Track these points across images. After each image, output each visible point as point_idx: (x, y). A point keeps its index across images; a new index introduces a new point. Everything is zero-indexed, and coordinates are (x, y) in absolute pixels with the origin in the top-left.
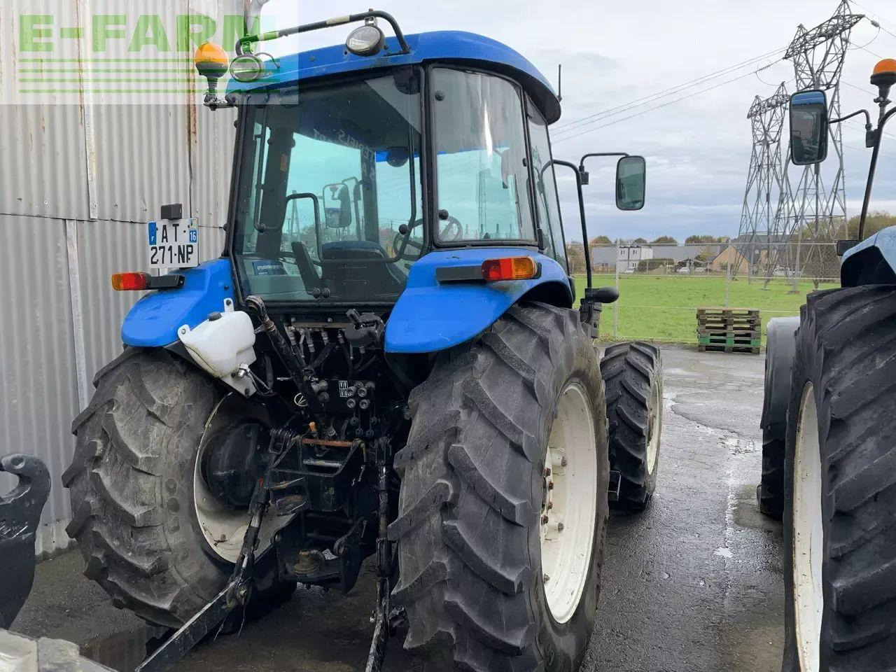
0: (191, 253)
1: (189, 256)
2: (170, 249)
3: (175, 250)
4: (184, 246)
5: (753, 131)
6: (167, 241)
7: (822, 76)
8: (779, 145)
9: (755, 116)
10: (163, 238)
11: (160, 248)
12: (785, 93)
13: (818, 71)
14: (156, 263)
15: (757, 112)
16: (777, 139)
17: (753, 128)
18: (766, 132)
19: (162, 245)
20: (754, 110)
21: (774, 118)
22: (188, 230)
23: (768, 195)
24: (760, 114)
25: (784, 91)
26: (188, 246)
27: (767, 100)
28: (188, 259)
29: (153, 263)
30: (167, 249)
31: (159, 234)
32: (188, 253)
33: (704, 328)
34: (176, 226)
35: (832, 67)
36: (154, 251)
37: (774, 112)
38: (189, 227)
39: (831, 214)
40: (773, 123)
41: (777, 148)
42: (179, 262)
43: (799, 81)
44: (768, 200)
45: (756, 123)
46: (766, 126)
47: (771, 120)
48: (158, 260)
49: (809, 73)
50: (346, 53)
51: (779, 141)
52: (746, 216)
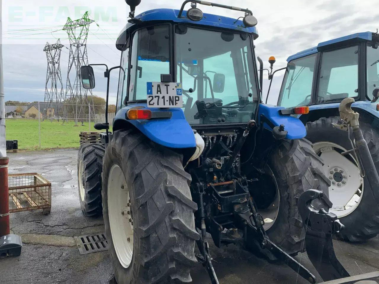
0: (178, 100)
1: (177, 102)
2: (163, 97)
3: (167, 98)
4: (173, 97)
5: (47, 57)
6: (161, 93)
7: (80, 41)
8: (59, 65)
9: (47, 51)
10: (158, 91)
11: (155, 97)
12: (60, 44)
13: (78, 38)
14: (153, 105)
15: (48, 49)
16: (58, 62)
17: (47, 56)
18: (53, 58)
19: (157, 95)
20: (47, 48)
21: (56, 53)
22: (175, 89)
23: (56, 85)
24: (49, 50)
25: (60, 43)
26: (176, 97)
27: (53, 45)
28: (176, 104)
29: (150, 104)
30: (161, 97)
31: (154, 90)
32: (176, 100)
33: (87, 140)
34: (167, 86)
35: (83, 37)
36: (151, 98)
37: (56, 51)
38: (176, 87)
39: (87, 95)
40: (56, 55)
41: (58, 66)
42: (170, 105)
43: (71, 41)
44: (56, 87)
45: (48, 54)
46: (53, 56)
47: (55, 54)
48: (154, 103)
49: (74, 38)
50: (220, 19)
51: (59, 63)
52: (47, 93)
